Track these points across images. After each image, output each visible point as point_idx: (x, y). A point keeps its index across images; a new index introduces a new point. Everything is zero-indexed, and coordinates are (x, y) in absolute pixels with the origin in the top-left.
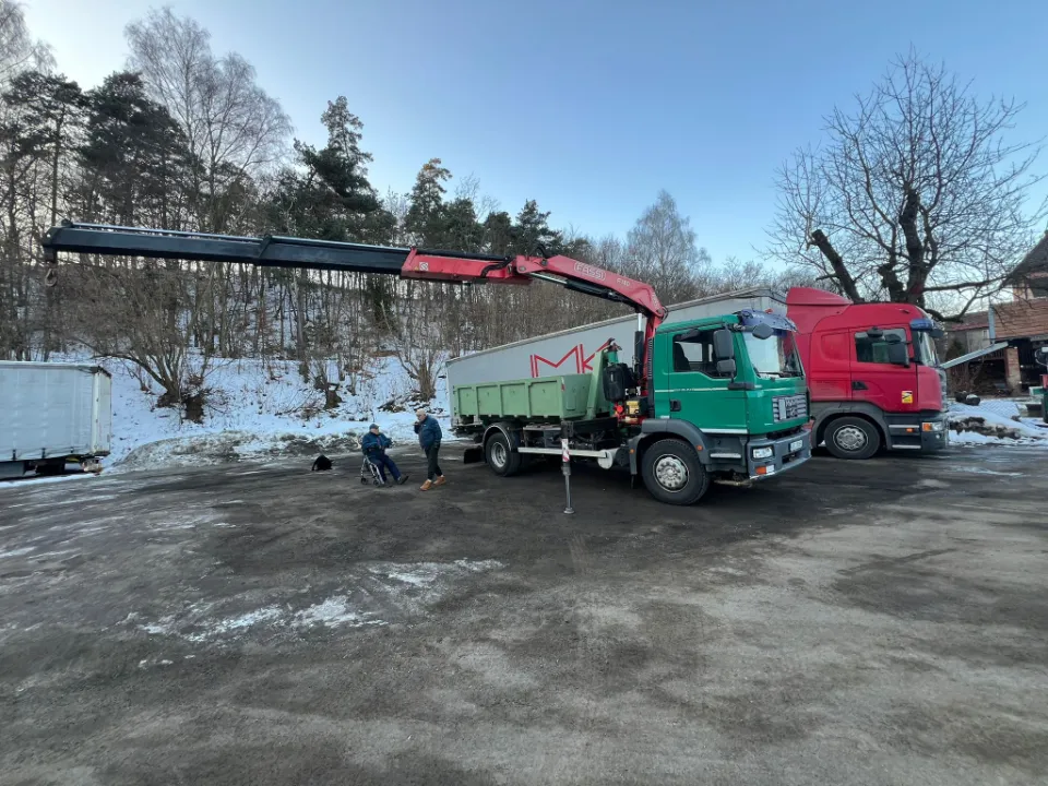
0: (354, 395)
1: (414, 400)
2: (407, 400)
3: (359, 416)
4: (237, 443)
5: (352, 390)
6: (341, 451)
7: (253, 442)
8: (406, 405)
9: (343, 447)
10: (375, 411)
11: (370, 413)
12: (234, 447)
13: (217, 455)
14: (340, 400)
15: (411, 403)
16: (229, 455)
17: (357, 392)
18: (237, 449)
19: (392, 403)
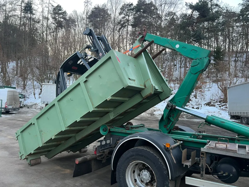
0: (196, 98)
1: (220, 102)
2: (217, 102)
3: (195, 107)
4: (155, 111)
5: (195, 96)
6: (184, 118)
7: (159, 111)
8: (216, 104)
9: (185, 116)
10: (203, 105)
11: (200, 106)
12: (154, 112)
13: (150, 114)
14: (190, 100)
15: (218, 103)
16: (152, 114)
17: (198, 97)
18: (154, 113)
19: (210, 103)
